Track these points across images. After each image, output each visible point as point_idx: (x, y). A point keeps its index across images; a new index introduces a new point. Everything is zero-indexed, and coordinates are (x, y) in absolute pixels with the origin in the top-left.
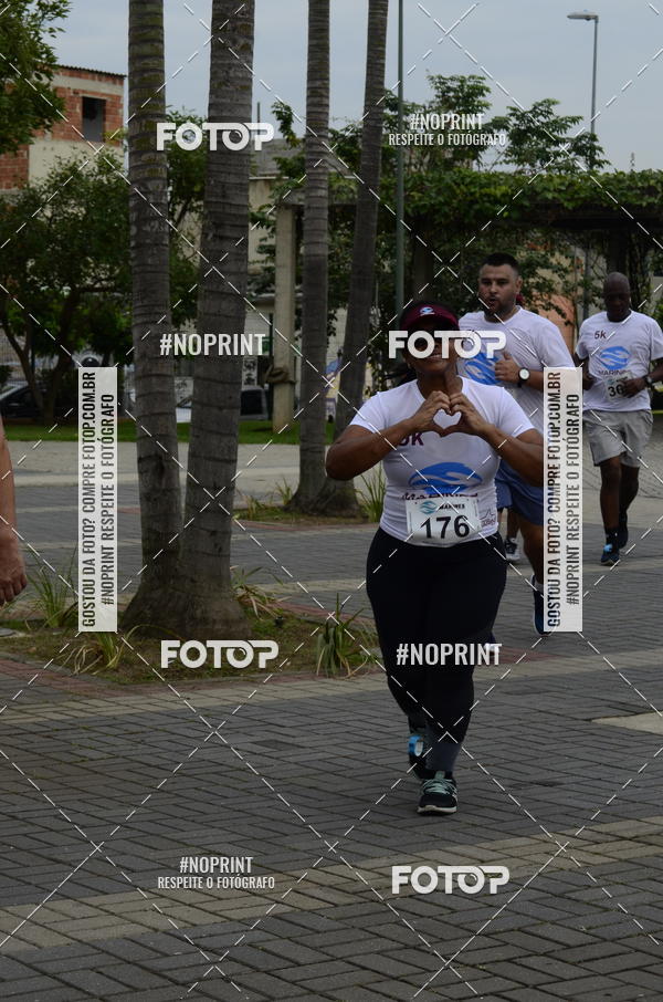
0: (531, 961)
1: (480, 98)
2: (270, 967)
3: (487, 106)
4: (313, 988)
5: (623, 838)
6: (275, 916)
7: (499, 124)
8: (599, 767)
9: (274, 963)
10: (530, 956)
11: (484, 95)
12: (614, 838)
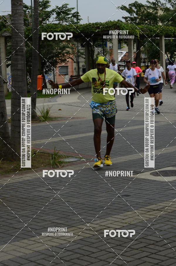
0: (150, 246)
1: (48, 4)
2: (87, 254)
3: (50, 6)
4: (101, 259)
5: (155, 210)
6: (80, 240)
7: (53, 11)
8: (137, 190)
9: (88, 253)
10: (149, 245)
11: (49, 3)
12: (152, 210)
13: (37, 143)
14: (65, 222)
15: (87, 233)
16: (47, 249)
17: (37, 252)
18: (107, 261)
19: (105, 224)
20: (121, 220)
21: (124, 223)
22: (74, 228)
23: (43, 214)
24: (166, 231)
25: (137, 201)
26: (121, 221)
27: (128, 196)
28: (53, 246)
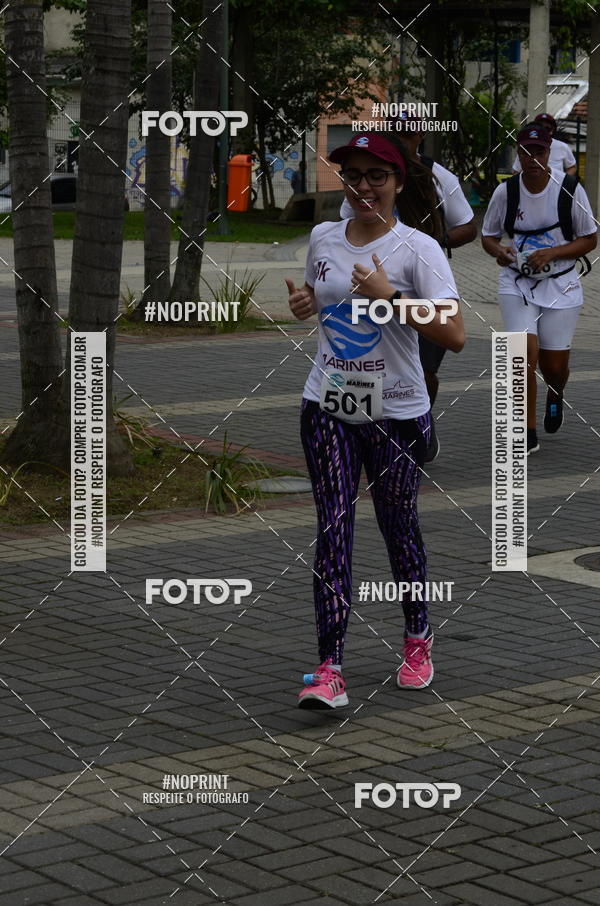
0: (497, 843)
5: (551, 702)
9: (248, 850)
10: (493, 837)
13: (177, 412)
14: (196, 723)
15: (269, 770)
17: (59, 831)
19: (346, 743)
20: (413, 729)
21: (419, 742)
22: (224, 747)
23: (126, 685)
24: (572, 786)
25: (496, 660)
26: (410, 736)
27: (467, 639)
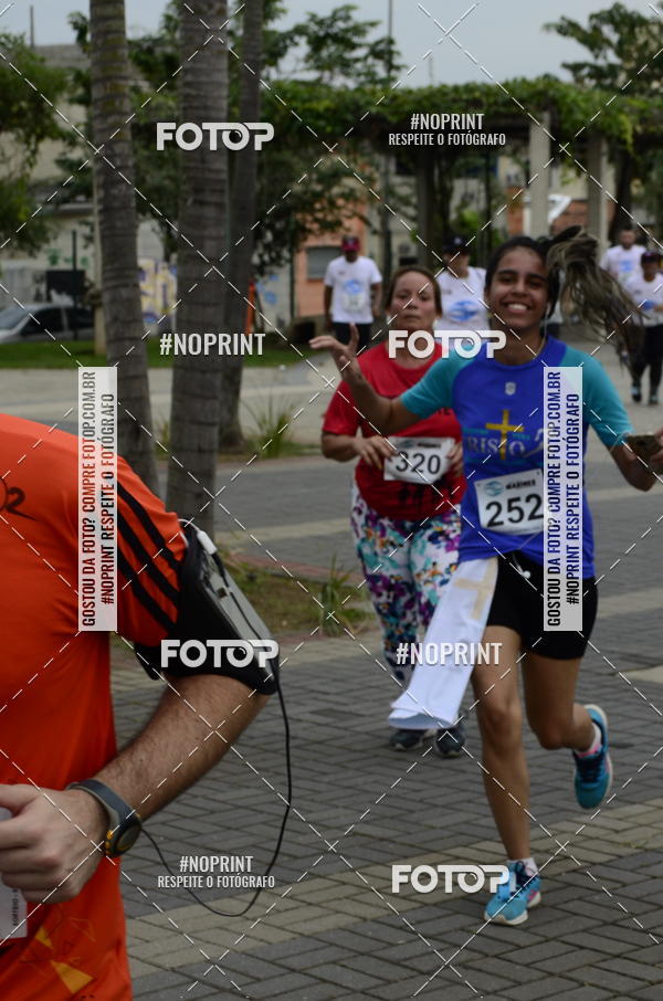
16: (343, 930)
18: (571, 979)
28: (365, 919)
